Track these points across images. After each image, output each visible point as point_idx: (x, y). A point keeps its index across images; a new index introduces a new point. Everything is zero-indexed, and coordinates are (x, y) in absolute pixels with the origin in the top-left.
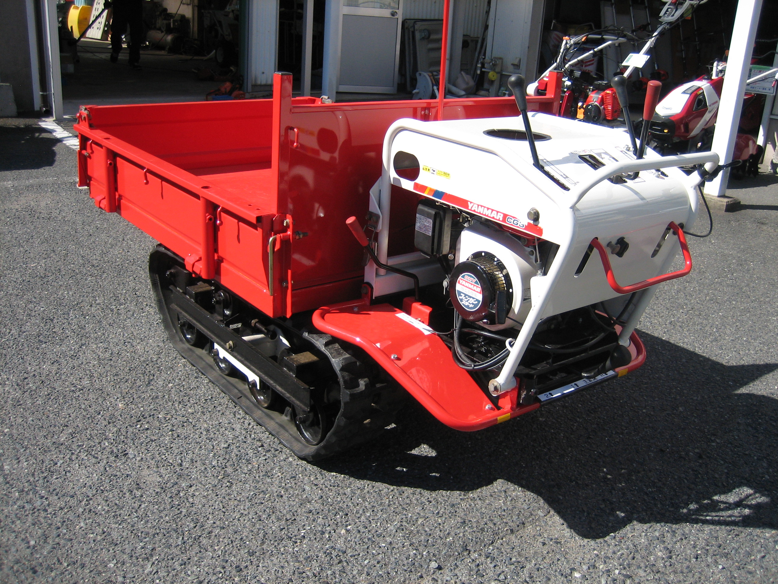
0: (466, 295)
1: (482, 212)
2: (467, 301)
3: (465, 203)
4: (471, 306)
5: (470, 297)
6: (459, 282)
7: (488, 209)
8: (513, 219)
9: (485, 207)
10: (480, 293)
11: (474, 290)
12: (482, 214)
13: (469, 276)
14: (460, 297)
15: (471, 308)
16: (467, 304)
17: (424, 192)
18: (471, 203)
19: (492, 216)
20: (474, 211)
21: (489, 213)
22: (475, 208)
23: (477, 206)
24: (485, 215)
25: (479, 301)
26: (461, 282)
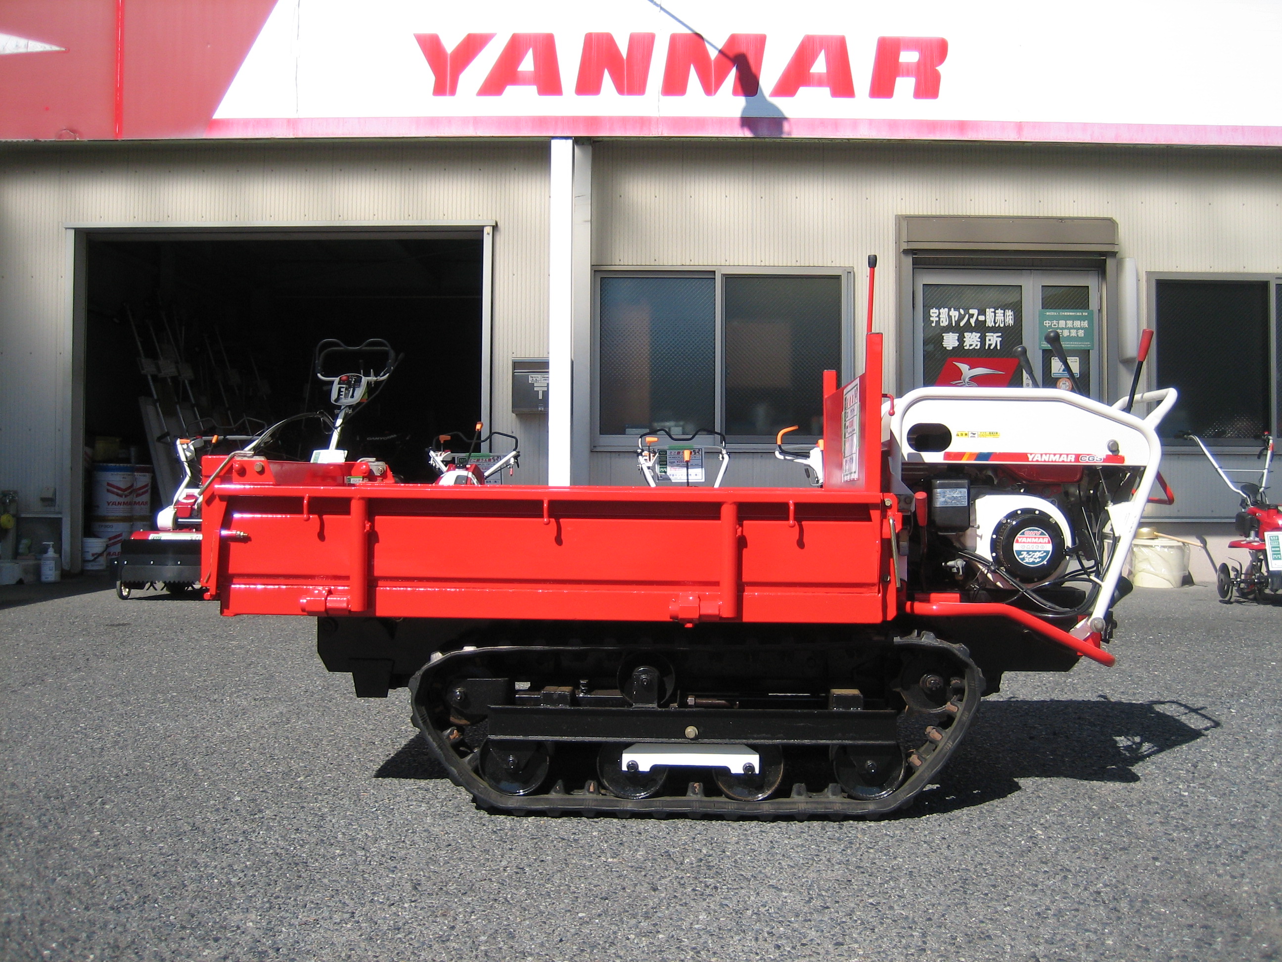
0: (1028, 552)
1: (1047, 460)
2: (1032, 557)
3: (1024, 456)
4: (1038, 560)
5: (1035, 551)
6: (1017, 542)
7: (1055, 455)
8: (1088, 457)
9: (1050, 454)
10: (1049, 543)
11: (1041, 543)
12: (1049, 462)
13: (1030, 530)
14: (1021, 557)
15: (1038, 562)
16: (1031, 560)
17: (961, 460)
18: (1031, 454)
19: (1061, 460)
20: (1037, 461)
21: (1057, 458)
22: (1038, 458)
23: (1039, 456)
24: (1052, 461)
25: (1047, 552)
26: (1020, 540)
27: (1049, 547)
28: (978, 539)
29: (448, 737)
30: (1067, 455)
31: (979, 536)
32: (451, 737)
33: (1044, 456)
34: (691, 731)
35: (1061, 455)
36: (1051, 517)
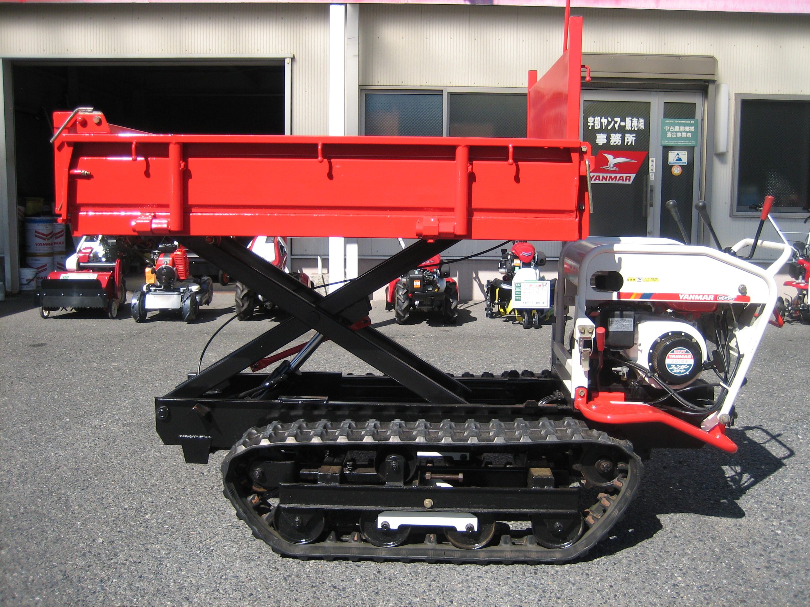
0: (676, 365)
1: (693, 299)
2: (678, 369)
3: (676, 296)
4: (683, 371)
5: (681, 365)
7: (699, 295)
8: (723, 297)
9: (695, 294)
10: (691, 358)
11: (685, 358)
12: (694, 300)
13: (678, 349)
14: (670, 368)
15: (683, 373)
16: (678, 371)
17: (629, 298)
18: (682, 294)
19: (703, 299)
20: (686, 299)
21: (700, 297)
22: (686, 297)
23: (688, 295)
24: (697, 300)
25: (690, 365)
26: (670, 356)
27: (692, 362)
28: (639, 352)
29: (251, 501)
30: (708, 295)
31: (639, 350)
32: (253, 501)
33: (691, 296)
34: (428, 502)
35: (703, 295)
36: (693, 338)
